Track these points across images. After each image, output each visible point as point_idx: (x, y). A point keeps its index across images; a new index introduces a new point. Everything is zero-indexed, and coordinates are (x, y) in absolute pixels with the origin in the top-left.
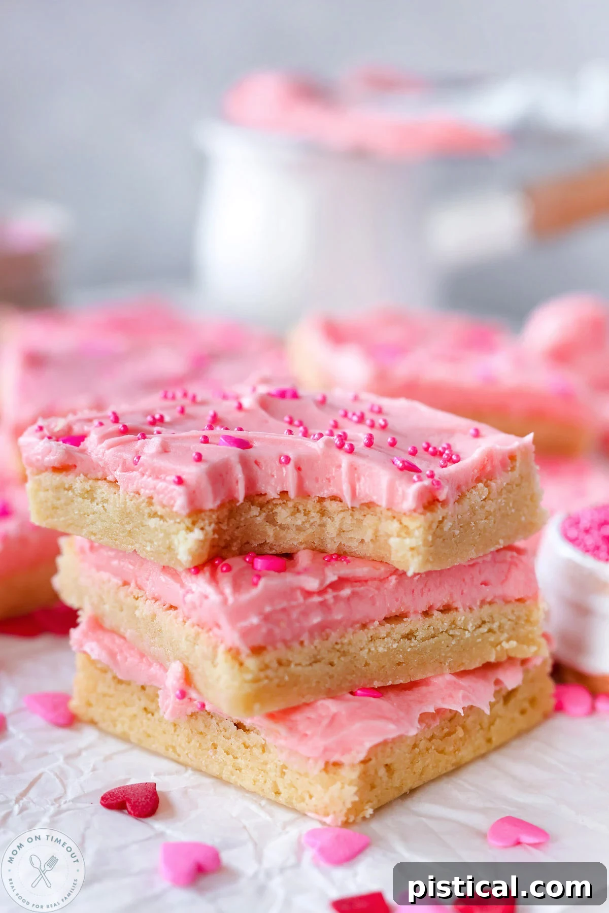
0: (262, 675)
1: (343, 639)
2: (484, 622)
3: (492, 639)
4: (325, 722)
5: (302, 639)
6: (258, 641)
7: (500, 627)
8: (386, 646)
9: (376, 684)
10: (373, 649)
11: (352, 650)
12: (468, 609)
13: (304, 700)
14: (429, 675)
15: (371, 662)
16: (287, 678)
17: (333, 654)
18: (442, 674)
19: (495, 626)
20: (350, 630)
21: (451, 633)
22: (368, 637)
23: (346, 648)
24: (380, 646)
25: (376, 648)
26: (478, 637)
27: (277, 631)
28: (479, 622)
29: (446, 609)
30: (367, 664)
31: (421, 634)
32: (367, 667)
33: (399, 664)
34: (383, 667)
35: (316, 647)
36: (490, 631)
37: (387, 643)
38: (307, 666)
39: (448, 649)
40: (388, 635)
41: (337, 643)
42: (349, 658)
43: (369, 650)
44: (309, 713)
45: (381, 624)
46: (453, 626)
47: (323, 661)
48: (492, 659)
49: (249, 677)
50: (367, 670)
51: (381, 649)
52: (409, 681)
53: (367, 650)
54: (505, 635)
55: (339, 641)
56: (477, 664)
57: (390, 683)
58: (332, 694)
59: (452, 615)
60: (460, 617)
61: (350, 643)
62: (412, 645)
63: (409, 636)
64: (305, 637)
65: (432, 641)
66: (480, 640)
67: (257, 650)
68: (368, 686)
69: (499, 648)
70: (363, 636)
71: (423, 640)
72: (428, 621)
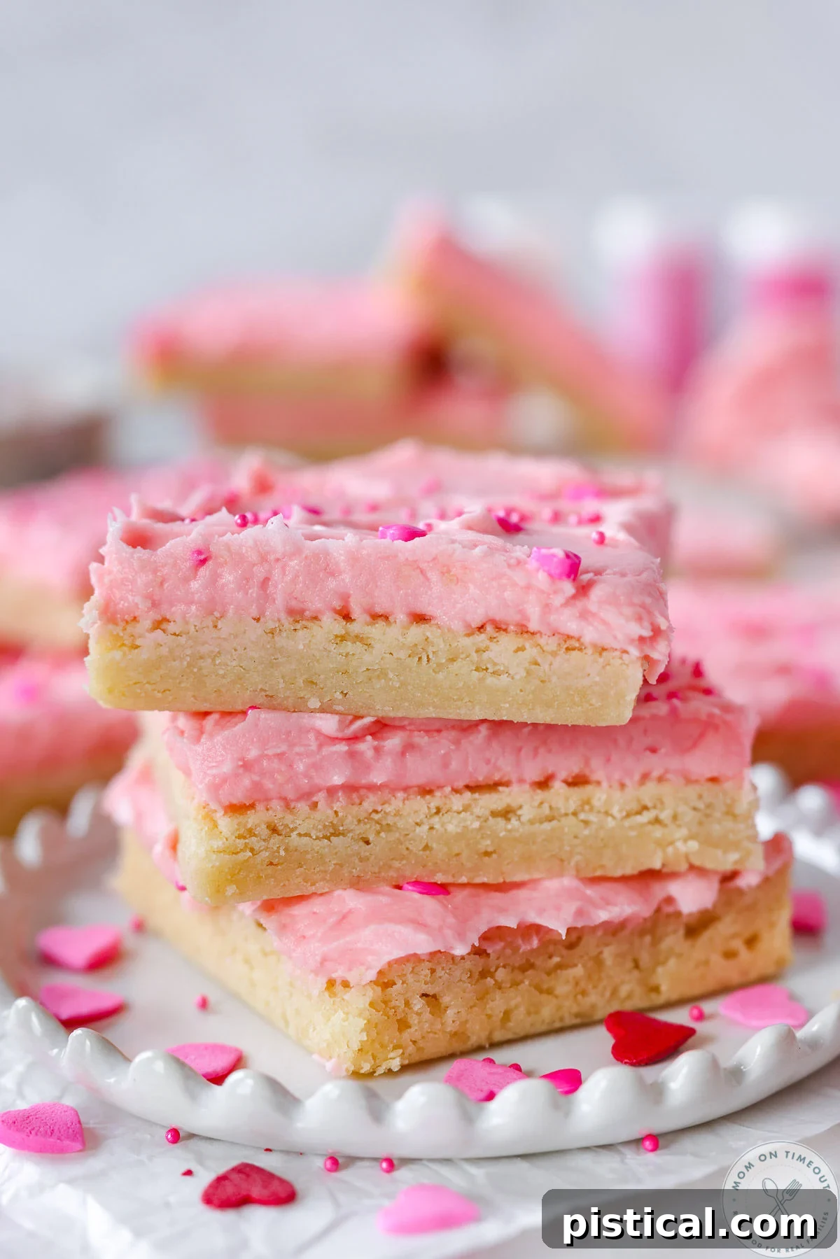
0: (241, 843)
1: (386, 806)
2: (645, 808)
3: (658, 832)
4: (332, 920)
5: (315, 799)
6: (239, 797)
7: (675, 817)
8: (462, 825)
9: (440, 878)
10: (437, 826)
11: (401, 824)
12: (616, 785)
13: (313, 889)
14: (536, 876)
15: (434, 846)
16: (282, 853)
17: (368, 826)
18: (560, 874)
19: (665, 815)
20: (400, 795)
21: (582, 816)
22: (429, 808)
23: (390, 820)
24: (450, 822)
25: (443, 825)
26: (631, 828)
27: (268, 785)
28: (635, 806)
29: (577, 781)
30: (426, 848)
31: (527, 813)
32: (428, 852)
33: (487, 854)
34: (458, 855)
35: (336, 812)
36: (657, 821)
37: (465, 820)
38: (317, 838)
39: (577, 842)
40: (466, 808)
41: (376, 811)
42: (396, 835)
43: (432, 828)
44: (316, 906)
45: (456, 791)
46: (587, 807)
47: (350, 835)
48: (657, 865)
49: (218, 844)
50: (427, 857)
51: (451, 828)
52: (501, 880)
53: (426, 827)
54: (684, 832)
55: (379, 809)
56: (629, 869)
57: (464, 880)
58: (359, 884)
59: (588, 790)
60: (599, 796)
61: (398, 814)
62: (509, 827)
63: (506, 813)
64: (321, 797)
65: (547, 826)
66: (633, 833)
67: (236, 809)
68: (426, 880)
69: (670, 850)
70: (421, 805)
71: (532, 822)
72: (540, 795)
